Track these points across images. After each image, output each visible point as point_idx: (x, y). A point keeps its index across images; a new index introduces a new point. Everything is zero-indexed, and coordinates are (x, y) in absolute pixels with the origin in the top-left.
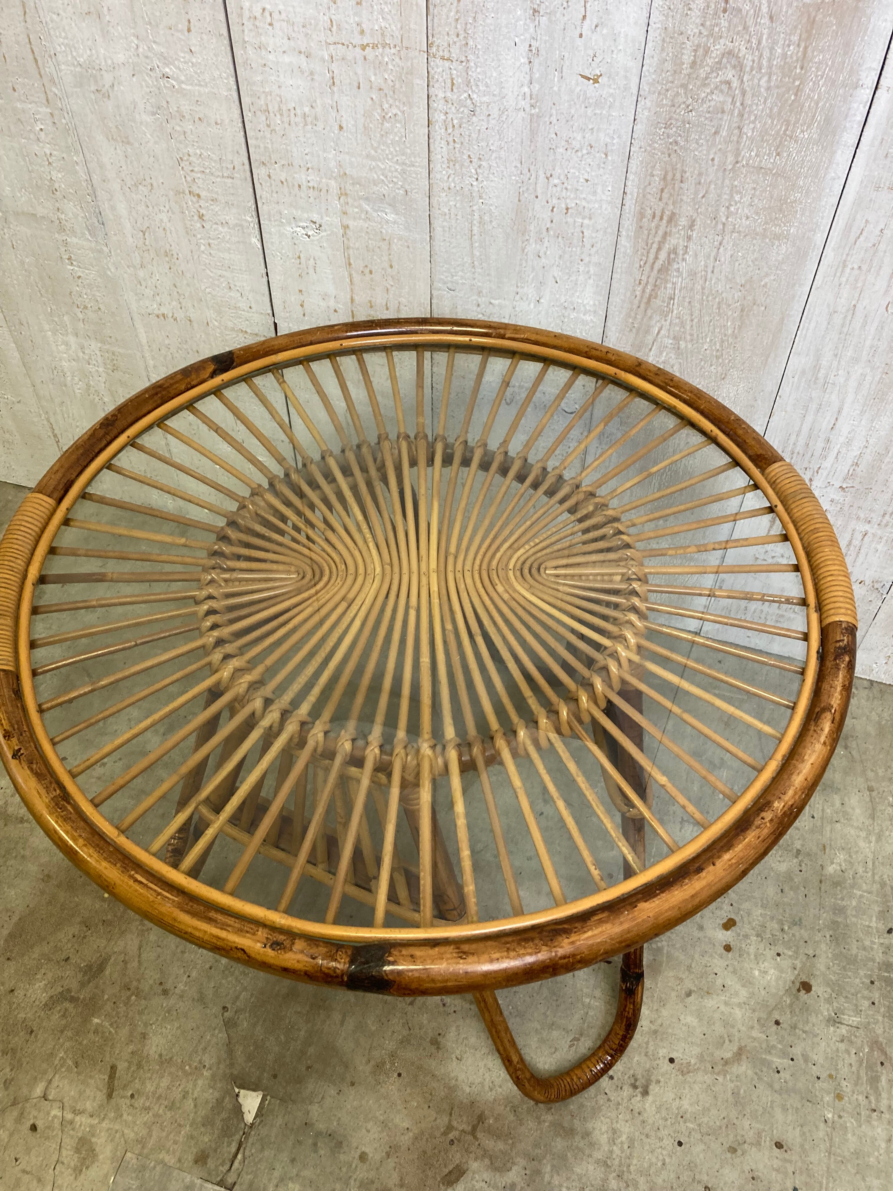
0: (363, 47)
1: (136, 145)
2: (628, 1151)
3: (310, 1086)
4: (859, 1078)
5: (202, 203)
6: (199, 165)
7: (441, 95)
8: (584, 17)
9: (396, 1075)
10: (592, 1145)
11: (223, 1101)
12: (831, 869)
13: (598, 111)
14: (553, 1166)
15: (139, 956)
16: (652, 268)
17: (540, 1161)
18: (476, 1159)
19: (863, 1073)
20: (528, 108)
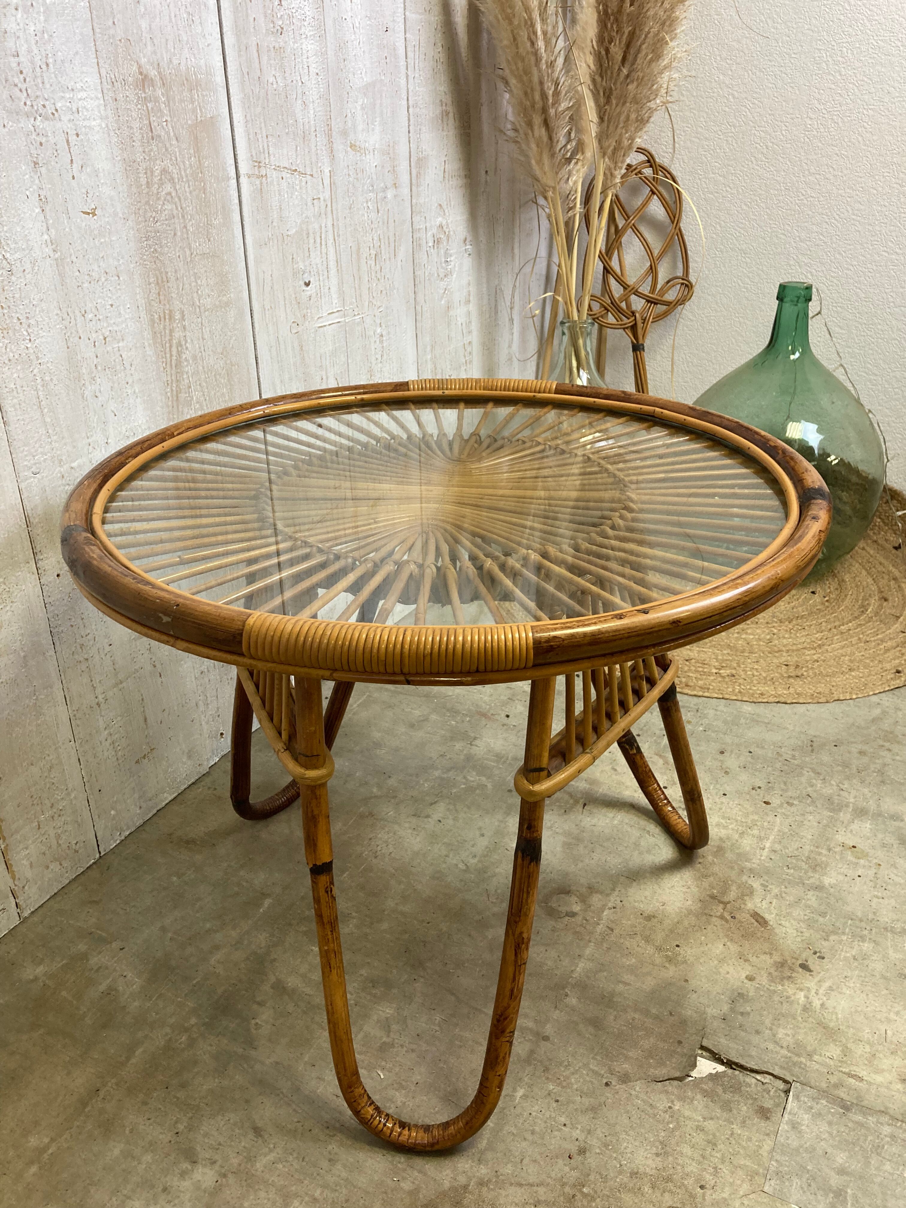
3: (689, 1013)
8: (72, 161)
9: (678, 949)
11: (706, 1091)
13: (102, 240)
14: (746, 861)
16: (171, 365)
17: (744, 868)
18: (745, 904)
20: (52, 254)
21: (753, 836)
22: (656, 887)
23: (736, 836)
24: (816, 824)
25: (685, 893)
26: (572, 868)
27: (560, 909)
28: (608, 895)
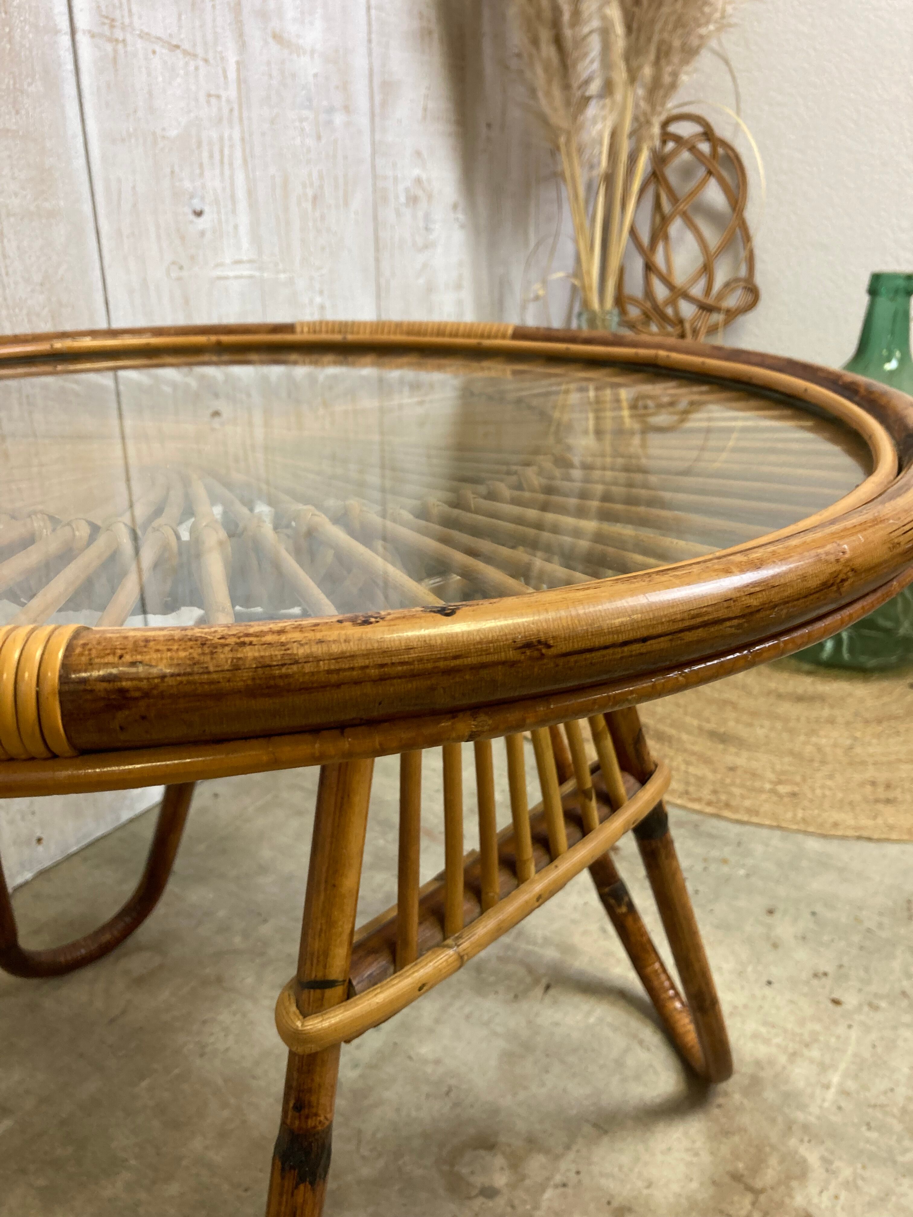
2: (778, 1029)
10: (770, 1062)
14: (798, 1109)
17: (792, 1122)
21: (812, 1061)
22: (641, 1147)
23: (783, 1059)
25: (689, 1164)
26: (507, 1101)
27: (472, 1179)
28: (557, 1158)
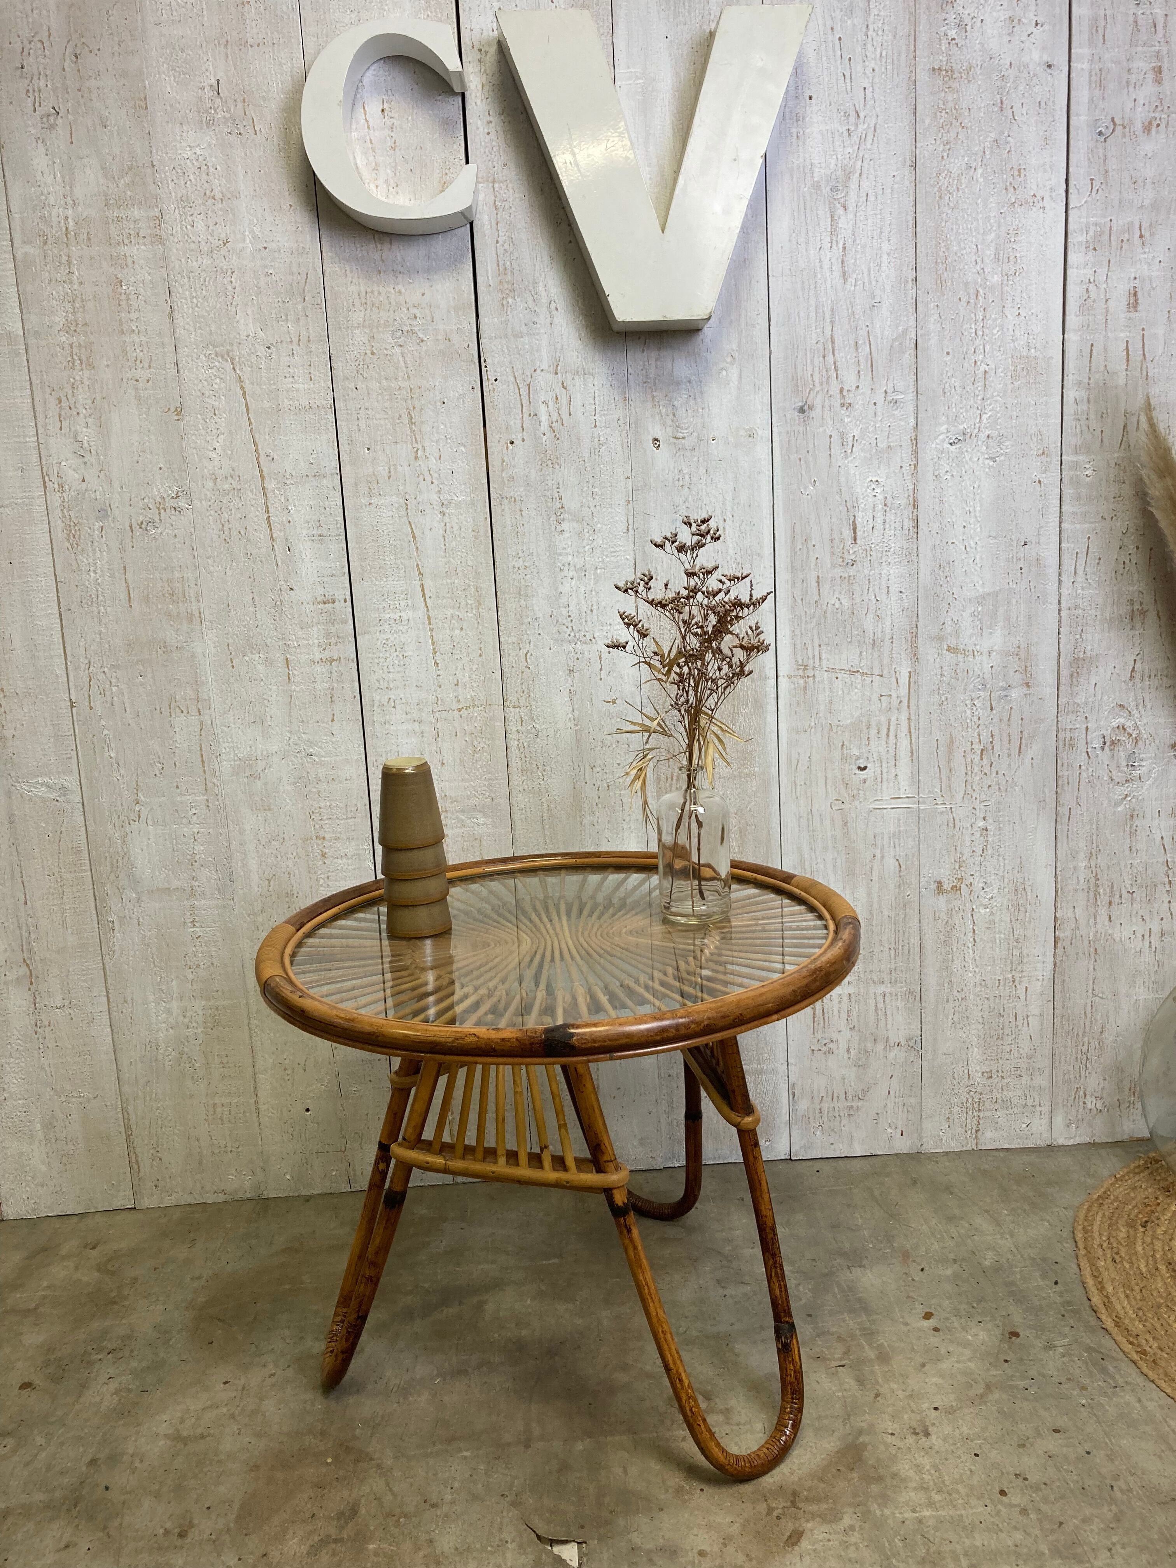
0: (460, 710)
1: (276, 809)
2: (937, 1473)
3: (621, 1522)
4: (1091, 1372)
5: (326, 844)
6: (327, 814)
7: (514, 729)
8: (601, 669)
9: (698, 1491)
10: (904, 1480)
11: (540, 1558)
12: (987, 1263)
14: (879, 1505)
15: (391, 1490)
17: (865, 1505)
18: (808, 1521)
19: (1092, 1369)
20: (573, 726)
23: (913, 1484)
24: (1010, 1543)
